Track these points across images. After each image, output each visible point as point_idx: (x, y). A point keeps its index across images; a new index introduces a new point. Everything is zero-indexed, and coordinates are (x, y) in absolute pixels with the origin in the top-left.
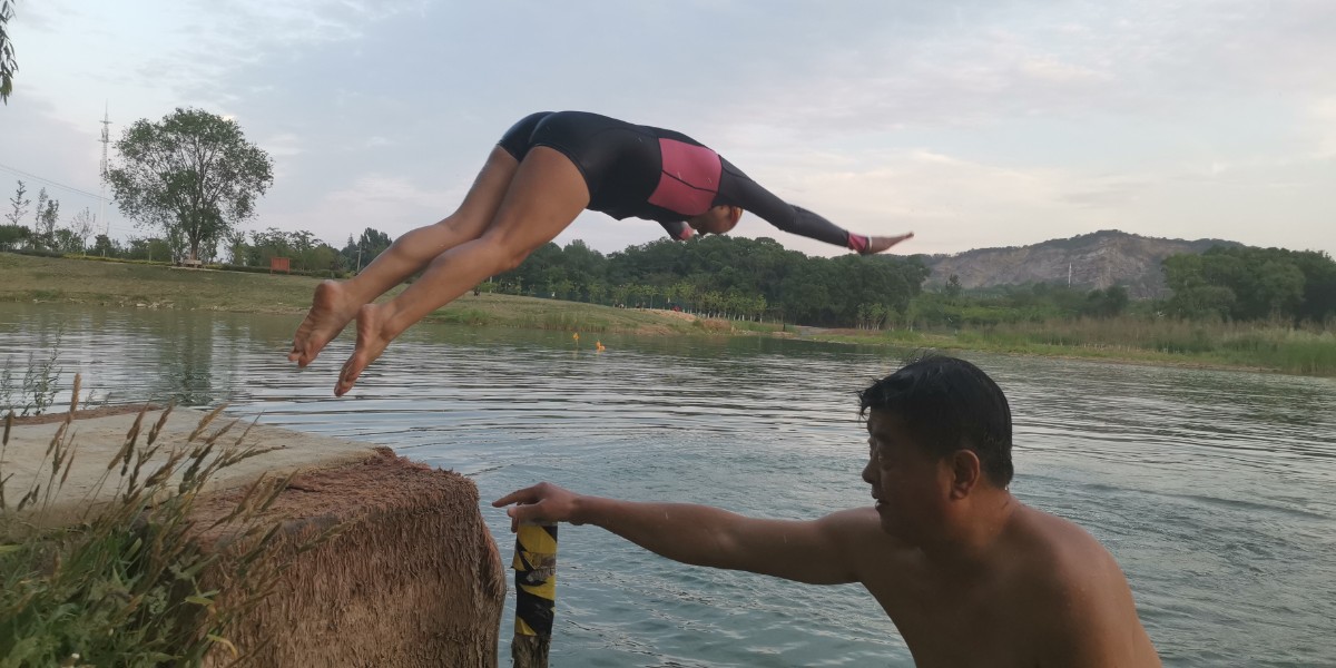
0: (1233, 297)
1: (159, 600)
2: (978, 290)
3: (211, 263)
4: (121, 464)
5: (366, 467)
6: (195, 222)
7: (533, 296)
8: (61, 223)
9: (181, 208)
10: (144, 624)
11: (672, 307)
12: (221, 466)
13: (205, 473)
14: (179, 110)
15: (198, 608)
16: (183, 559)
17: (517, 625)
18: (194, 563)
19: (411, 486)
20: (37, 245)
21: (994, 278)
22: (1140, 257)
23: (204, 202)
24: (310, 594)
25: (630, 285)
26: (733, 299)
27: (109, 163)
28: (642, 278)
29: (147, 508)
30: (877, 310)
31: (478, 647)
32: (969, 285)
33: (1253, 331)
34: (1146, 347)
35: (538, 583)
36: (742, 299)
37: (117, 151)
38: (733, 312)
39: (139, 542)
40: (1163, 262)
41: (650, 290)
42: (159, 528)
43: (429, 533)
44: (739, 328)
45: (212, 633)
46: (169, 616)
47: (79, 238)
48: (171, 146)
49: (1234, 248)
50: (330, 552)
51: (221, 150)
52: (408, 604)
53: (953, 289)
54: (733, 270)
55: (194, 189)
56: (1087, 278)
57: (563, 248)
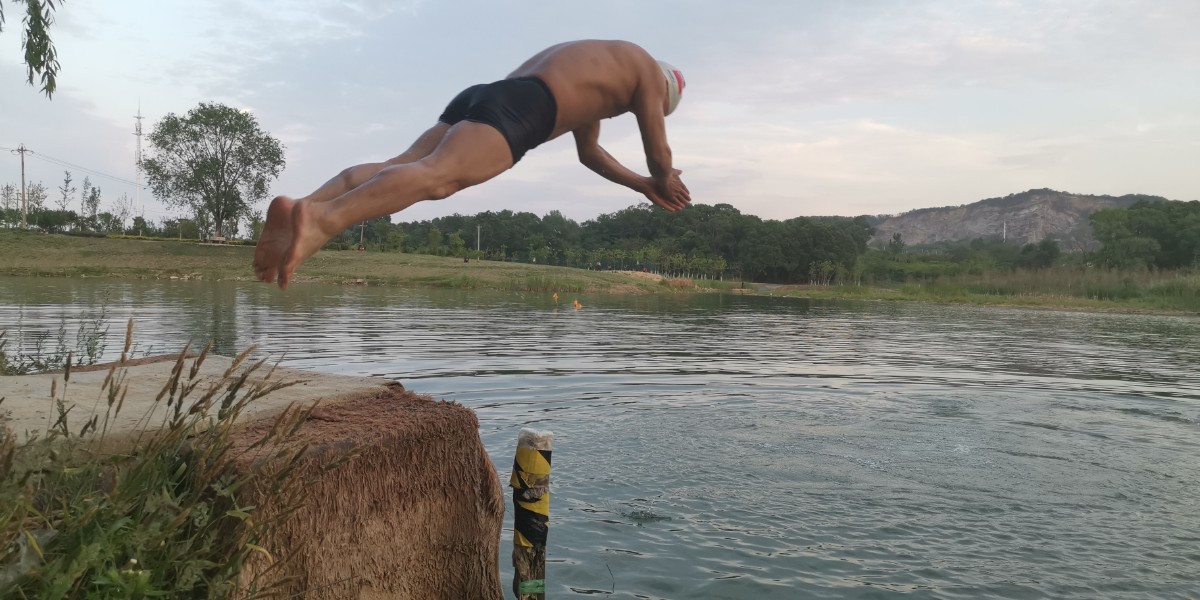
0: (1157, 247)
1: (202, 514)
2: (919, 247)
3: (234, 239)
4: (167, 395)
5: (379, 401)
6: (219, 203)
7: (517, 261)
8: (102, 208)
9: (206, 192)
10: (191, 536)
11: (640, 268)
12: (253, 399)
13: (239, 406)
14: (202, 105)
15: (237, 521)
16: (223, 478)
17: (516, 538)
18: (233, 482)
19: (418, 415)
20: (83, 227)
21: (934, 235)
22: (1070, 213)
23: (226, 185)
24: (334, 509)
25: (602, 249)
26: (696, 260)
27: (143, 153)
28: (613, 243)
29: (189, 437)
30: (827, 267)
31: (482, 558)
32: (910, 242)
33: (1178, 278)
34: (1078, 295)
35: (534, 500)
36: (705, 260)
37: (149, 142)
38: (695, 272)
39: (184, 465)
40: (1091, 217)
41: (621, 254)
42: (201, 454)
43: (436, 456)
44: (701, 286)
45: (250, 542)
46: (212, 528)
47: (119, 220)
48: (195, 136)
49: (1157, 203)
50: (350, 472)
51: (239, 139)
52: (419, 519)
53: (897, 246)
54: (695, 234)
55: (217, 174)
56: (1020, 234)
57: (541, 218)
